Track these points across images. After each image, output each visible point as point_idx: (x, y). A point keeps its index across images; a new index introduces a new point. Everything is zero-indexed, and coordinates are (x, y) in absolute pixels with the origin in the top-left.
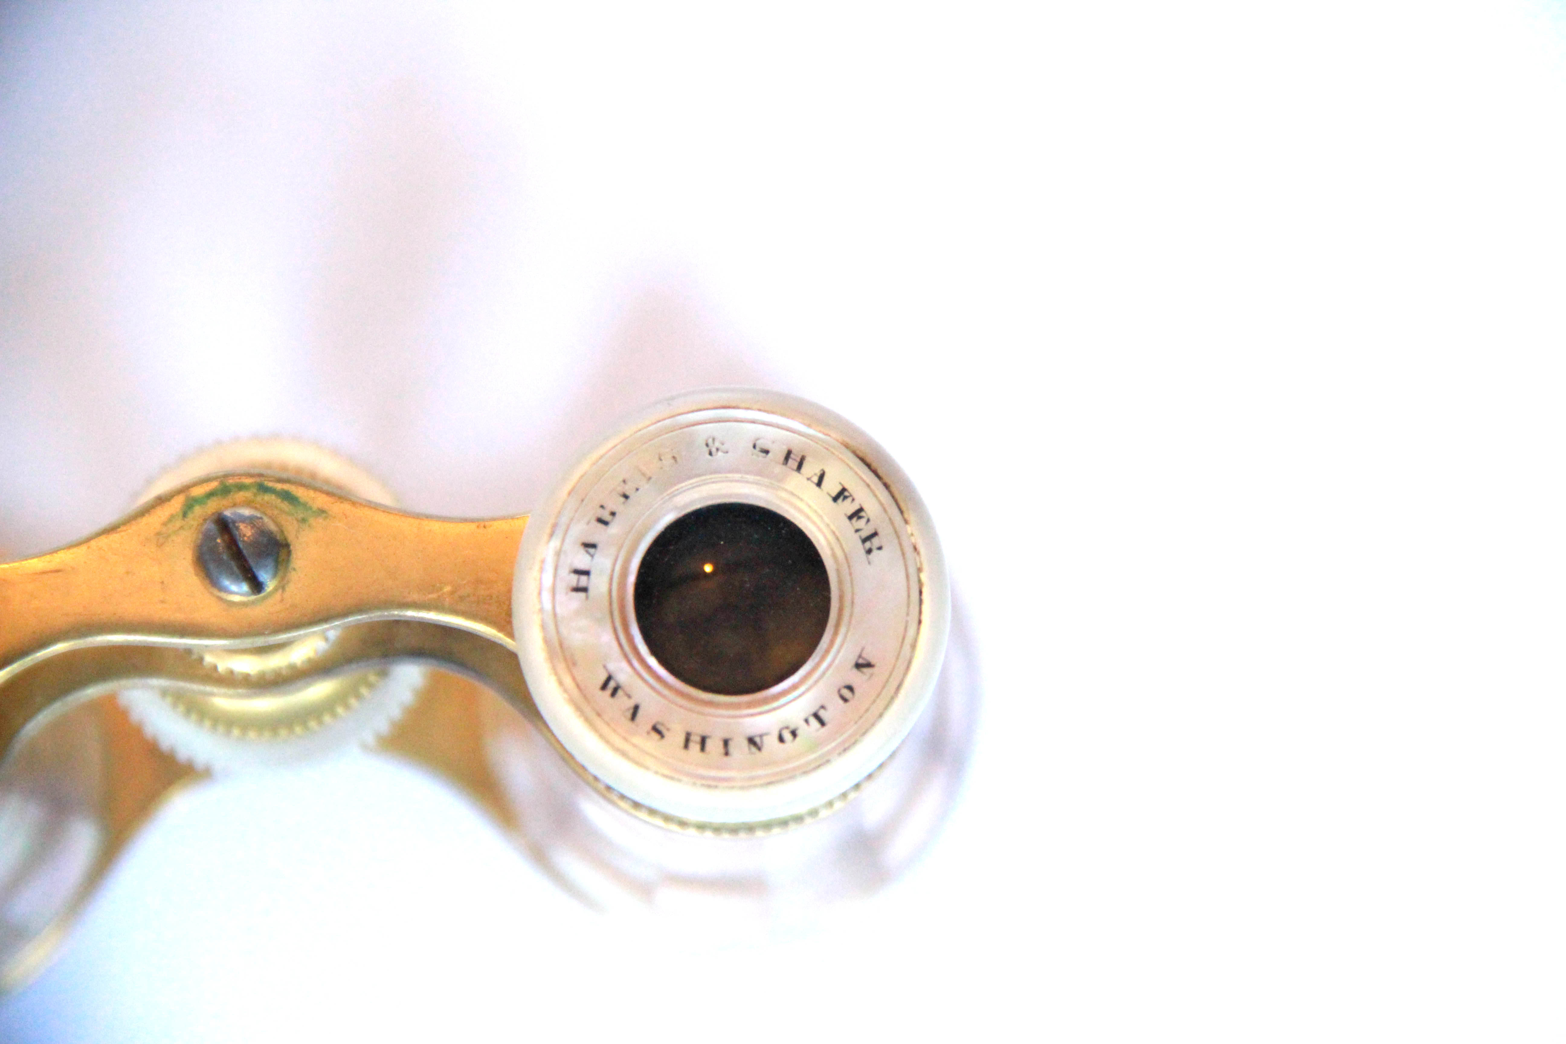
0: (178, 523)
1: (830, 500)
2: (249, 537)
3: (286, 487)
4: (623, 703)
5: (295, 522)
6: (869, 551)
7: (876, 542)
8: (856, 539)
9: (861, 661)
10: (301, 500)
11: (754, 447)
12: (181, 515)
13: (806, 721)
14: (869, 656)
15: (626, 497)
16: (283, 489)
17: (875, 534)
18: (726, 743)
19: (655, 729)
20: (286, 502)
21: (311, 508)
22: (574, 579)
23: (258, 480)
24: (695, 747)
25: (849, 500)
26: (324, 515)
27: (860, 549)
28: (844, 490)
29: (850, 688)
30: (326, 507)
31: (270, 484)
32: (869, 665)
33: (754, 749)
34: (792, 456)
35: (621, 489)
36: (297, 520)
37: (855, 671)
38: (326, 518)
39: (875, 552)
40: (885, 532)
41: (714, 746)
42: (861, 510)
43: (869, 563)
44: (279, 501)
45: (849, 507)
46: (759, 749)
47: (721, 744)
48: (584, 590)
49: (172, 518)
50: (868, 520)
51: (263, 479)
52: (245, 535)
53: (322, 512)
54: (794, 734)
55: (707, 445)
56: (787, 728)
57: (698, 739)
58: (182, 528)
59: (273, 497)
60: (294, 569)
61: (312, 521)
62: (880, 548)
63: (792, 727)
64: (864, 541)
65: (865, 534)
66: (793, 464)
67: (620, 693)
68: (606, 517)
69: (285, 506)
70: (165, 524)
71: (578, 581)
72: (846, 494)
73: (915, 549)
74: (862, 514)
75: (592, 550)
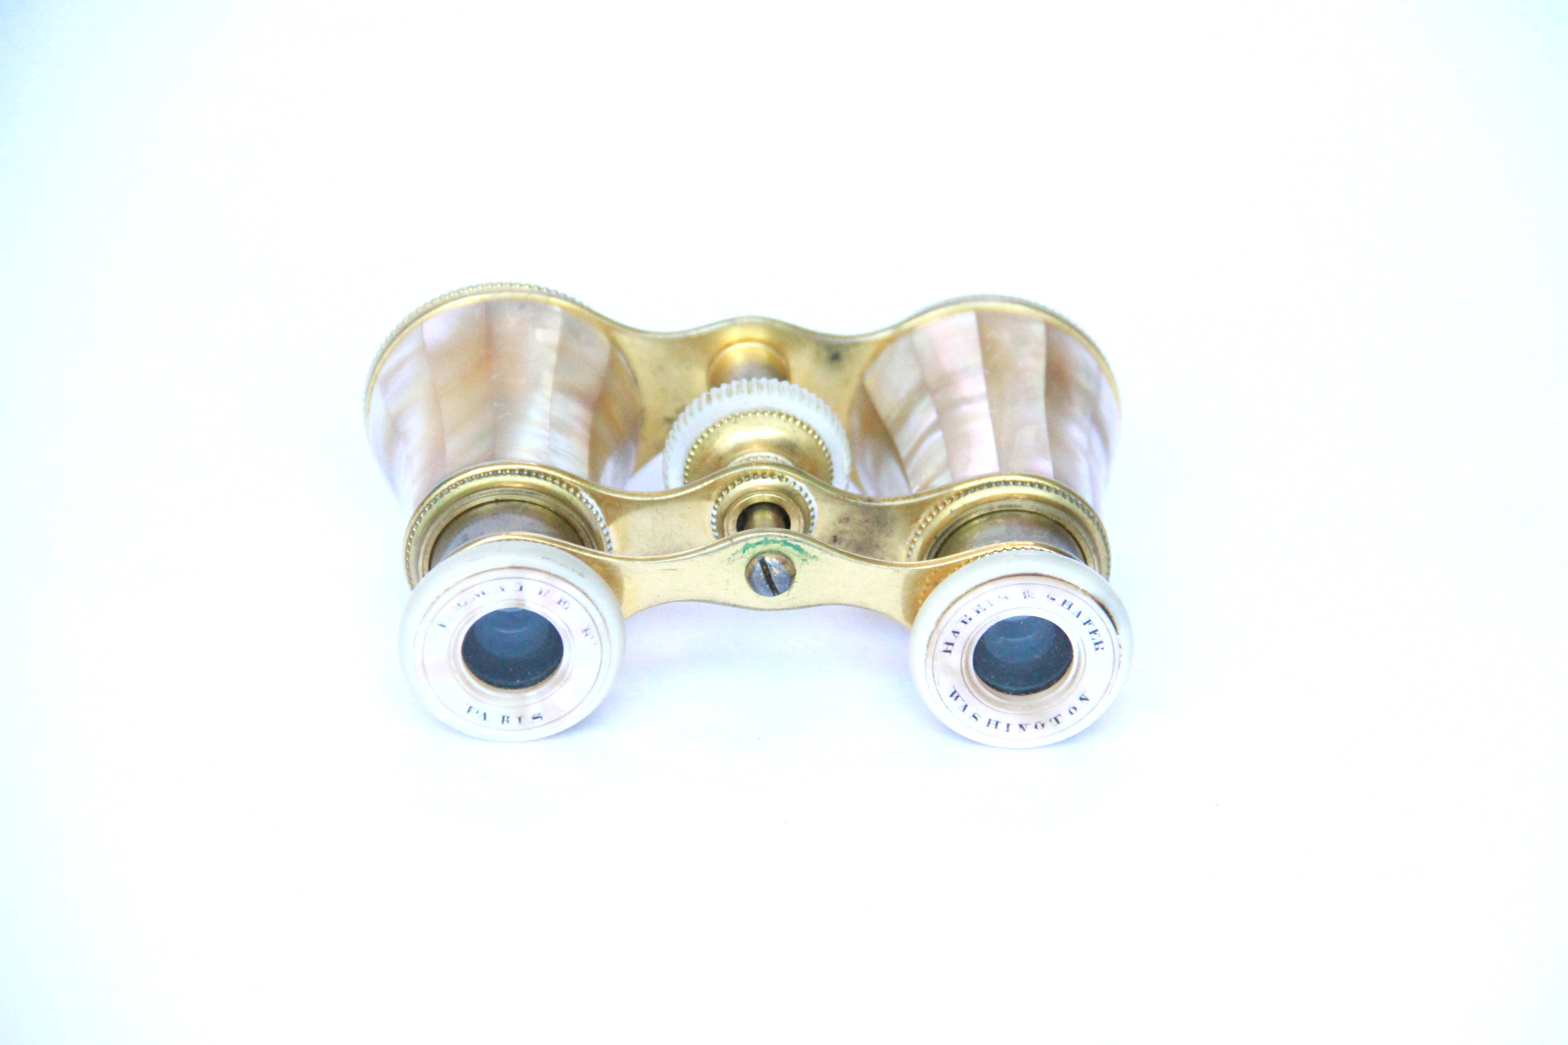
0: (741, 554)
1: (1082, 624)
2: (777, 575)
3: (798, 544)
4: (960, 703)
5: (801, 560)
6: (1097, 649)
7: (1101, 646)
8: (1092, 643)
9: (1083, 697)
10: (806, 551)
11: (1048, 596)
12: (742, 552)
13: (1050, 720)
14: (1087, 695)
15: (978, 612)
16: (796, 545)
17: (1101, 642)
18: (1008, 725)
19: (974, 716)
20: (797, 551)
21: (810, 555)
22: (945, 647)
23: (784, 539)
24: (992, 726)
25: (1092, 625)
26: (816, 559)
27: (1093, 647)
28: (1090, 621)
29: (1075, 708)
30: (817, 555)
31: (791, 542)
32: (1086, 699)
33: (1021, 730)
34: (1066, 603)
35: (977, 608)
36: (802, 559)
37: (1079, 701)
38: (816, 560)
39: (1100, 650)
40: (1107, 644)
41: (1002, 726)
42: (1097, 630)
43: (1096, 654)
44: (794, 550)
45: (1091, 628)
46: (1024, 730)
47: (1006, 726)
48: (950, 652)
49: (737, 552)
50: (1099, 636)
51: (787, 539)
52: (775, 574)
53: (815, 557)
54: (1043, 725)
55: (1024, 594)
56: (1040, 722)
57: (995, 723)
58: (742, 557)
59: (791, 548)
60: (797, 582)
61: (809, 560)
62: (1103, 649)
63: (1042, 723)
64: (1096, 644)
65: (1096, 641)
66: (1066, 606)
67: (959, 698)
68: (967, 620)
69: (796, 552)
70: (733, 554)
71: (947, 647)
72: (1091, 622)
73: (1120, 646)
74: (1097, 632)
75: (956, 635)
